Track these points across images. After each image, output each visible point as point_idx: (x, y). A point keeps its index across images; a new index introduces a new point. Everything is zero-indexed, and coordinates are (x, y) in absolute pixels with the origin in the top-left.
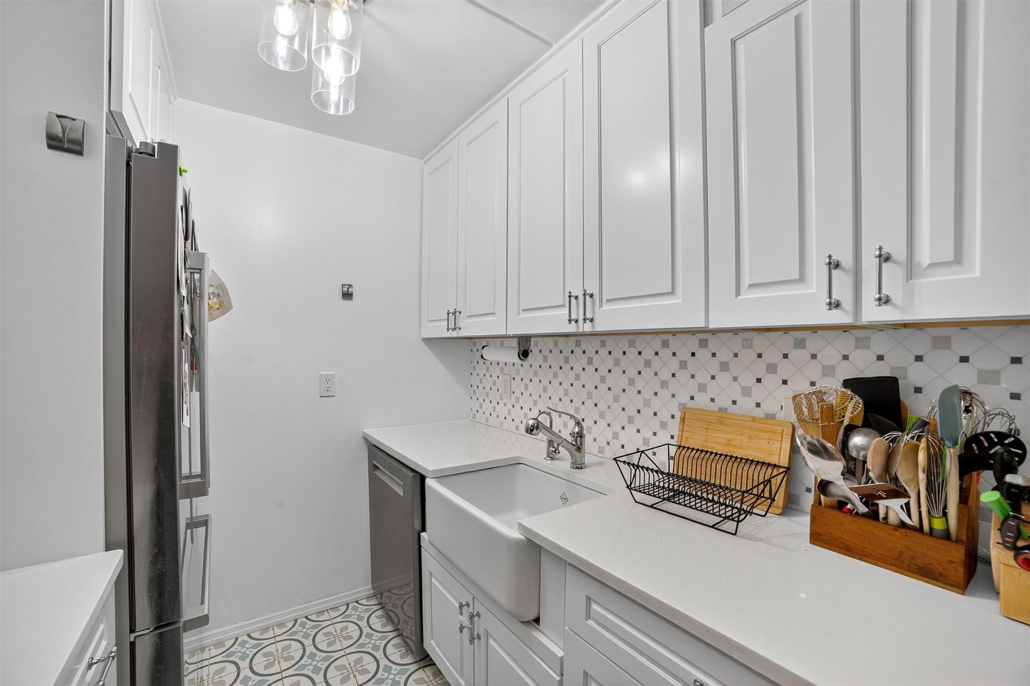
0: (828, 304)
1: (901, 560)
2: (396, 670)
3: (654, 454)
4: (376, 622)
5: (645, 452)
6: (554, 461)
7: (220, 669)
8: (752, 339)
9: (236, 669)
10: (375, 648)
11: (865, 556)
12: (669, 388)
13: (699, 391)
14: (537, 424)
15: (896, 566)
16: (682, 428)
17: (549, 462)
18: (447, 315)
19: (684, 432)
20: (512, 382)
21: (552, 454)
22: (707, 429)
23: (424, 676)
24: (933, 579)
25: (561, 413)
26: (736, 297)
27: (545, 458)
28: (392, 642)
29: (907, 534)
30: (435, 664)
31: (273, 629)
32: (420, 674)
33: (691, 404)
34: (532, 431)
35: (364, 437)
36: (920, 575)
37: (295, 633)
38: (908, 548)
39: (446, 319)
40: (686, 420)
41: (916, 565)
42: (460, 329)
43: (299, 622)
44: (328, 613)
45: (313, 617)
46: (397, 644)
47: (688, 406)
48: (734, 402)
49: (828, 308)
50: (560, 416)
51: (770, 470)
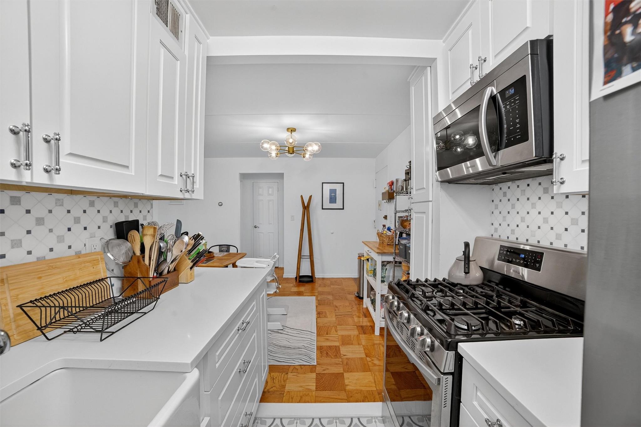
22: (39, 278)
48: (51, 250)
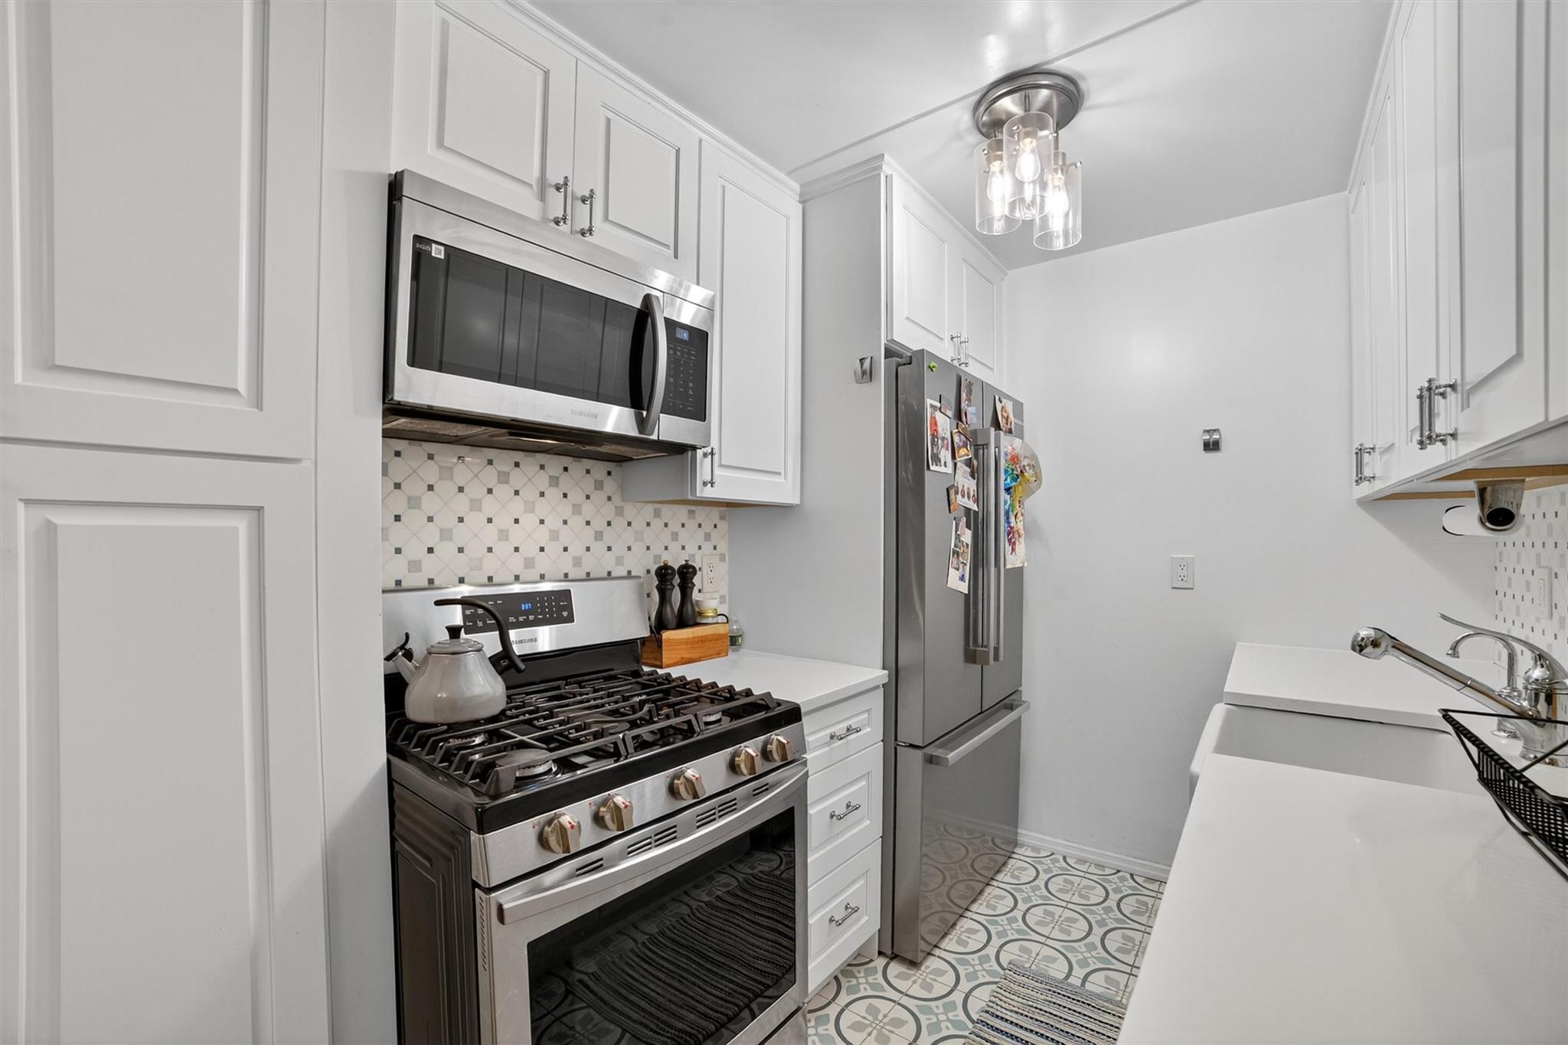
7: (1023, 868)
9: (1035, 876)
14: (1377, 639)
20: (1554, 584)
34: (1362, 647)
37: (1109, 881)
42: (1373, 478)
43: (1120, 874)
45: (1139, 880)
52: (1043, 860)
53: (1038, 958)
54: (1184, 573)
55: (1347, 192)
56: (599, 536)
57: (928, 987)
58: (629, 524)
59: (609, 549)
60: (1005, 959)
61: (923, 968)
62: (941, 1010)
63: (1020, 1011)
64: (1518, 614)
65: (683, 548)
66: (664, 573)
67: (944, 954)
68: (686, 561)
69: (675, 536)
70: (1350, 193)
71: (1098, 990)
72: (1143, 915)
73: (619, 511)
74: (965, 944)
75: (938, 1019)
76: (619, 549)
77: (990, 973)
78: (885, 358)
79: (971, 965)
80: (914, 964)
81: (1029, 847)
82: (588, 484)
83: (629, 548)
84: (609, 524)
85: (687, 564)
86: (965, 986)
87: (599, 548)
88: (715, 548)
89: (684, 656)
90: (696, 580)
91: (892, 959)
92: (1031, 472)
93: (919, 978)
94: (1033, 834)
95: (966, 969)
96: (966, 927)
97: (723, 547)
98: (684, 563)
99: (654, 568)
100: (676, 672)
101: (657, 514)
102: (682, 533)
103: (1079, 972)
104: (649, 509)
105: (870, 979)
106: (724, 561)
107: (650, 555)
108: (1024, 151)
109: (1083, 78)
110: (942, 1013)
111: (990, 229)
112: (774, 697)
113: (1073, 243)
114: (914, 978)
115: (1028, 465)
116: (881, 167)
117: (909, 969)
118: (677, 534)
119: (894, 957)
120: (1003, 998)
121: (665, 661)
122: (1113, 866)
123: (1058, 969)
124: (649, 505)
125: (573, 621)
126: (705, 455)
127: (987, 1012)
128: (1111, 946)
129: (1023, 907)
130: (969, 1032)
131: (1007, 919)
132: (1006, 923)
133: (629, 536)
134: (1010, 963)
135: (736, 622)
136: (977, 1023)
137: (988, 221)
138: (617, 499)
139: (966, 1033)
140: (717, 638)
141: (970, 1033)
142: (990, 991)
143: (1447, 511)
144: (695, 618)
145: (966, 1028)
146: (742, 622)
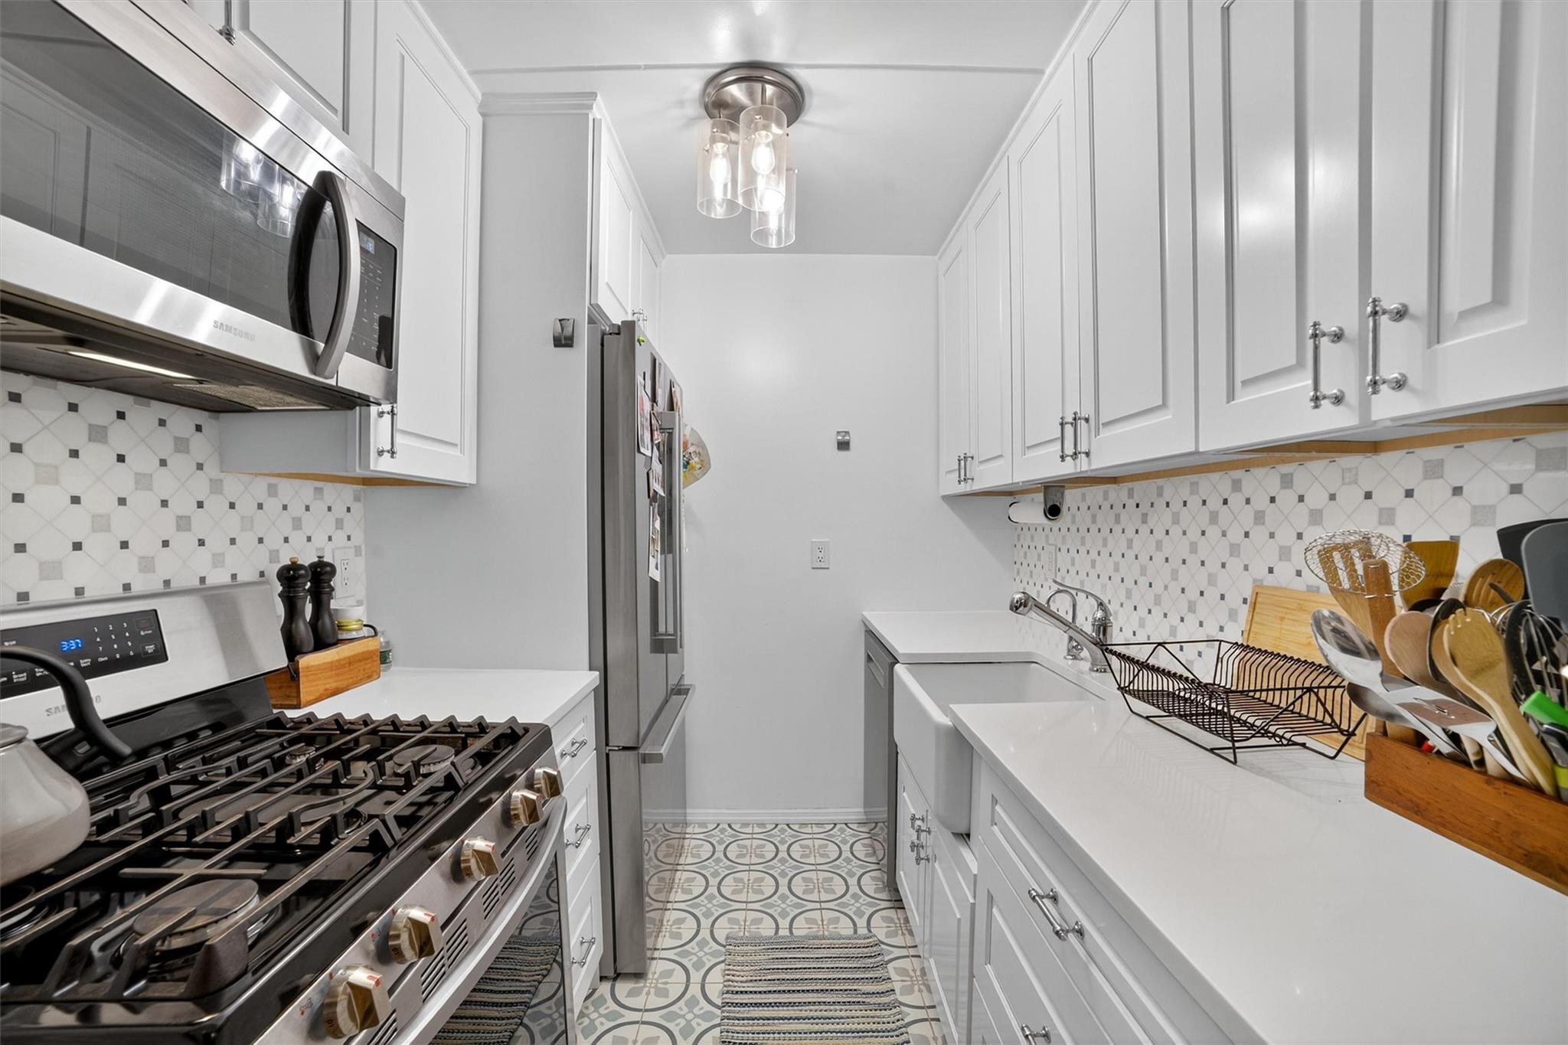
0: (1311, 400)
1: (1499, 838)
2: (864, 900)
3: (1181, 649)
4: (860, 850)
5: (1166, 645)
6: (1078, 661)
7: (699, 845)
8: (1357, 468)
9: (712, 850)
10: (851, 874)
11: (1444, 826)
12: (1241, 555)
13: (1280, 560)
14: (1025, 601)
15: (1489, 846)
16: (1250, 618)
17: (1070, 662)
18: (957, 462)
19: (1254, 625)
20: (1058, 556)
21: (1073, 652)
22: (1282, 619)
23: (894, 916)
24: (1550, 876)
25: (1088, 594)
26: (1228, 402)
27: (1065, 658)
28: (873, 874)
29: (1507, 791)
30: (904, 908)
31: (753, 827)
32: (891, 913)
33: (1269, 580)
34: (1017, 608)
35: (864, 622)
36: (1529, 867)
37: (773, 836)
38: (1509, 815)
39: (956, 470)
40: (1257, 605)
41: (1519, 847)
42: (973, 479)
43: (779, 827)
44: (812, 827)
45: (796, 827)
46: (875, 877)
47: (1265, 583)
49: (1313, 404)
50: (1087, 597)
51: (1331, 677)
52: (712, 832)
53: (747, 923)
54: (821, 555)
55: (936, 257)
56: (183, 523)
57: (662, 993)
58: (232, 506)
59: (201, 543)
60: (721, 936)
61: (650, 976)
62: (686, 1010)
63: (754, 978)
64: (1031, 576)
65: (309, 539)
66: (289, 576)
67: (664, 954)
68: (319, 557)
69: (297, 524)
70: (940, 258)
71: (803, 933)
72: (809, 857)
73: (216, 486)
74: (678, 936)
75: (686, 1020)
76: (217, 542)
77: (714, 954)
78: (588, 324)
79: (693, 954)
80: (639, 976)
81: (695, 823)
82: (163, 444)
83: (233, 541)
84: (200, 505)
85: (319, 561)
86: (696, 977)
87: (183, 542)
88: (349, 538)
89: (328, 686)
90: (336, 582)
91: (615, 979)
92: (696, 459)
93: (650, 987)
94: (697, 811)
95: (690, 960)
96: (672, 919)
97: (358, 538)
98: (316, 560)
99: (273, 570)
100: (323, 711)
101: (272, 491)
102: (307, 519)
103: (784, 923)
104: (260, 487)
105: (602, 1011)
106: (361, 555)
107: (263, 551)
108: (759, 144)
109: (811, 94)
110: (688, 1013)
111: (709, 209)
112: (520, 722)
113: (786, 243)
114: (646, 990)
115: (695, 452)
116: (590, 107)
117: (637, 982)
118: (300, 519)
119: (618, 976)
120: (738, 973)
121: (304, 698)
122: (771, 822)
123: (767, 929)
124: (260, 479)
125: (167, 659)
126: (381, 414)
127: (728, 992)
128: (798, 891)
129: (714, 882)
130: (719, 1019)
131: (706, 898)
132: (707, 902)
133: (232, 523)
134: (727, 938)
135: (383, 633)
136: (724, 1007)
137: (710, 203)
138: (212, 470)
139: (717, 1021)
140: (365, 657)
141: (722, 1020)
142: (720, 972)
143: (1010, 506)
144: (335, 633)
145: (715, 1016)
146: (391, 633)
